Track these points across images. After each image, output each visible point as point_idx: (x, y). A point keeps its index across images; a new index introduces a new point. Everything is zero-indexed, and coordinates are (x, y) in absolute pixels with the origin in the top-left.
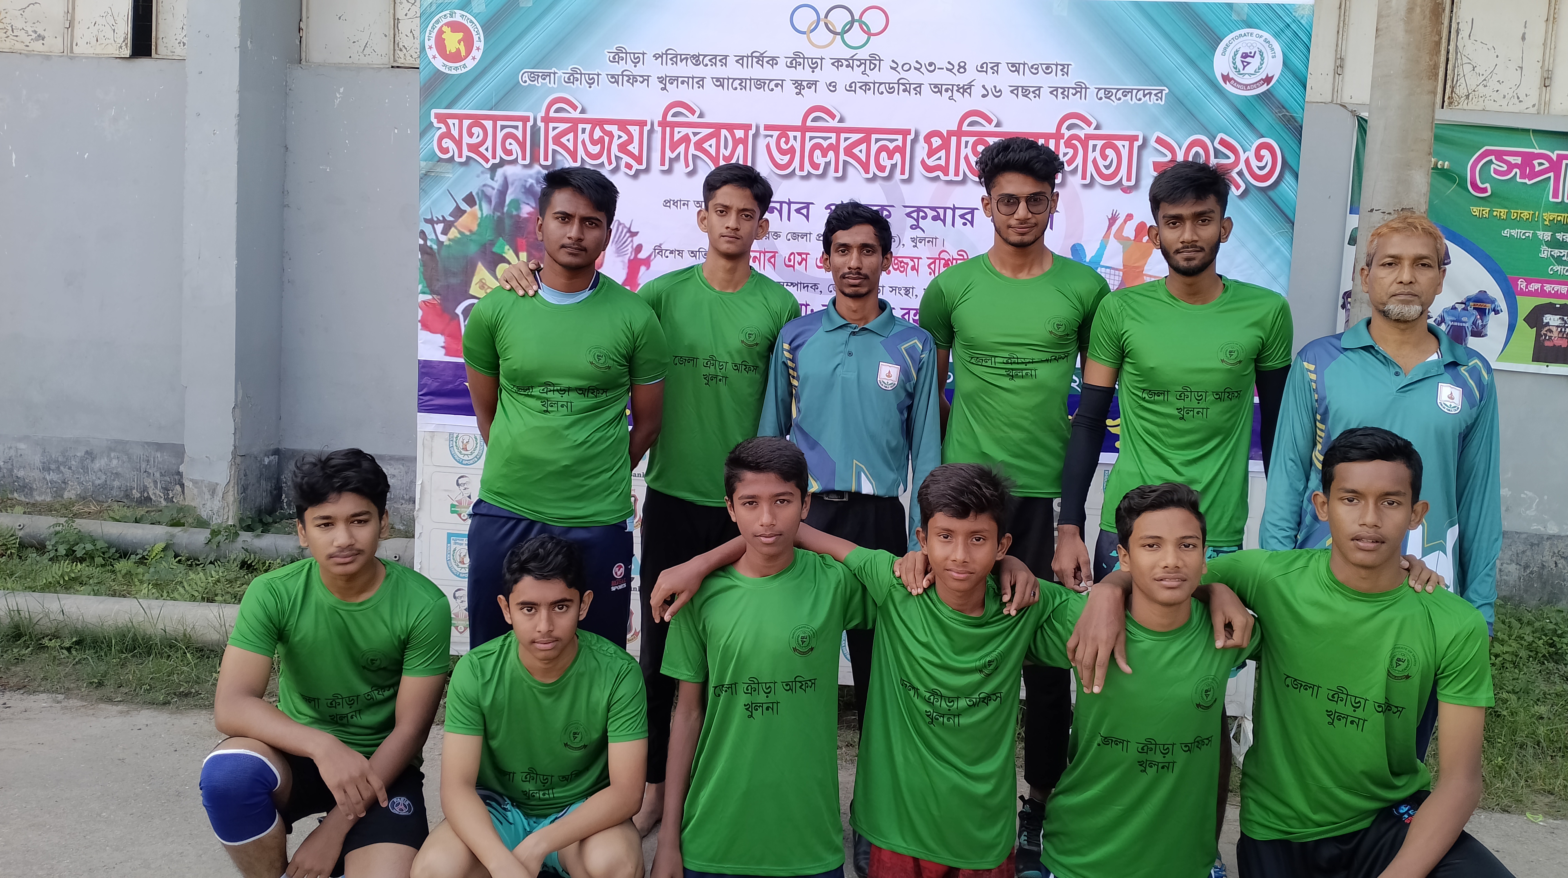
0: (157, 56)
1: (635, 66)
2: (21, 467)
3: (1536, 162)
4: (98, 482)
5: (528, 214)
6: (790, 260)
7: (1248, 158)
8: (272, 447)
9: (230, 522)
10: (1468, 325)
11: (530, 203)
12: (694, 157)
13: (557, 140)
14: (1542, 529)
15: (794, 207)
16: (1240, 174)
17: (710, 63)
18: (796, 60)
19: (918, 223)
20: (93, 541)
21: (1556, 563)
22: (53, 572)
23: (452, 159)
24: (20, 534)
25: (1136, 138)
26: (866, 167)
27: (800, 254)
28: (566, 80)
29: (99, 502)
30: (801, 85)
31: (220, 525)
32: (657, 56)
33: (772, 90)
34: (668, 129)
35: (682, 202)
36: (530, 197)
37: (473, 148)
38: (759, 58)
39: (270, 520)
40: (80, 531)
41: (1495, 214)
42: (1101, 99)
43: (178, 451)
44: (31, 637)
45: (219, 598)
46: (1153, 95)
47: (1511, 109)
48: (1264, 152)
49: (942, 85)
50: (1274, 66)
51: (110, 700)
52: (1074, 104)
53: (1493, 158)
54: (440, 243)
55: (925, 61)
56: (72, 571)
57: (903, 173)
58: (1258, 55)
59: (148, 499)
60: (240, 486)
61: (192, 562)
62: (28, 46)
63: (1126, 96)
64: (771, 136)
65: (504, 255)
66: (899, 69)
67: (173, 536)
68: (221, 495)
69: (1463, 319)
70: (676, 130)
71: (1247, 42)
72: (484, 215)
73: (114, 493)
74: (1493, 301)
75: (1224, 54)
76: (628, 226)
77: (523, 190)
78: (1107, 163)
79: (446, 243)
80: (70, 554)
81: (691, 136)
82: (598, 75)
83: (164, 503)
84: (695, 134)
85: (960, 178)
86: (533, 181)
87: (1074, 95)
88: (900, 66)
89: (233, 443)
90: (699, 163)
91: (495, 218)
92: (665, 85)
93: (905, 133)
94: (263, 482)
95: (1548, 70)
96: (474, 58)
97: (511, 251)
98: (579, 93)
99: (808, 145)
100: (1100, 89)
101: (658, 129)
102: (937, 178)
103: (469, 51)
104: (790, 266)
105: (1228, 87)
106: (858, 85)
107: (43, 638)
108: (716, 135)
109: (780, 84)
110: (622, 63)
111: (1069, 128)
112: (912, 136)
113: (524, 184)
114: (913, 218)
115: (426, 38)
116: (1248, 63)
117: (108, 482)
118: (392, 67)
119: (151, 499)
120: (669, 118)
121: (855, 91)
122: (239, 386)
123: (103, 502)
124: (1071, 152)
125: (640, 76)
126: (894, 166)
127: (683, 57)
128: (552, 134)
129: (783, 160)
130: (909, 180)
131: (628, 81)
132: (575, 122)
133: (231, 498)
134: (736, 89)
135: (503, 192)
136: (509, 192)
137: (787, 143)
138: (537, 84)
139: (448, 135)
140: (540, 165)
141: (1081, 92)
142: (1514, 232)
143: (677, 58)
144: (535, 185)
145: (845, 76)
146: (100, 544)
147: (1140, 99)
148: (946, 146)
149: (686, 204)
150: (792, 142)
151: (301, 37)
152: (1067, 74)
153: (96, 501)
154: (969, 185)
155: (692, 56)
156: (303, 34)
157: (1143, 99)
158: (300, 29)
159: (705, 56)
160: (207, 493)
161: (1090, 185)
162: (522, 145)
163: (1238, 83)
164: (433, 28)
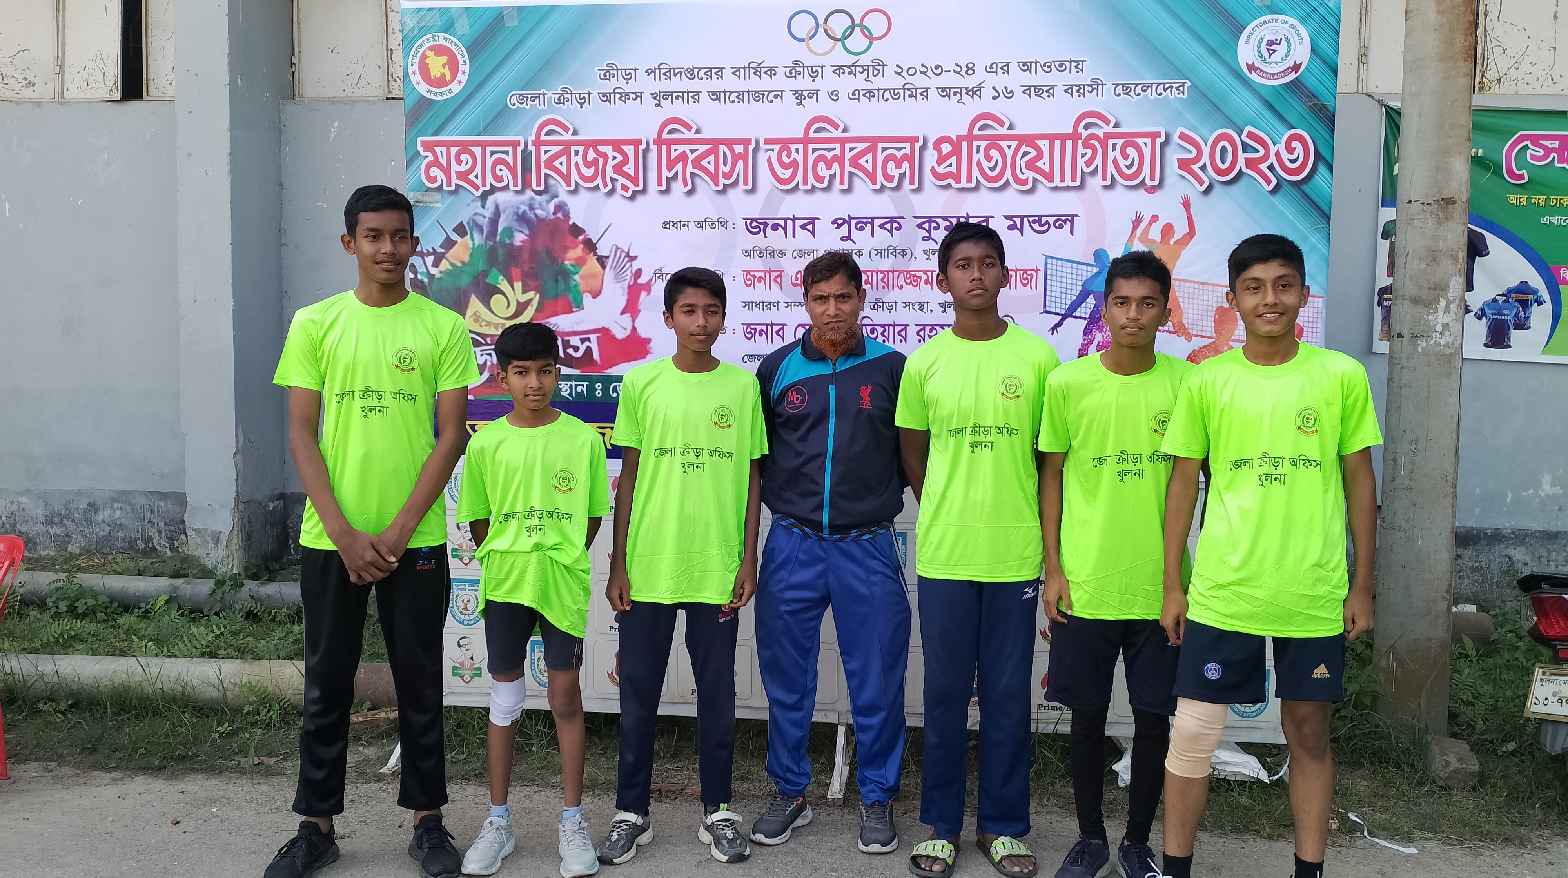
0: (149, 98)
1: (627, 83)
2: (23, 521)
4: (102, 534)
5: (521, 242)
7: (1278, 150)
8: (276, 492)
9: (235, 571)
10: (1510, 318)
11: (523, 231)
12: (693, 175)
13: (549, 164)
15: (799, 223)
16: (1271, 168)
17: (705, 77)
18: (795, 69)
19: (930, 234)
20: (95, 596)
22: (53, 631)
23: (440, 188)
24: (21, 591)
25: (1157, 135)
26: (873, 179)
28: (557, 101)
29: (104, 555)
30: (801, 95)
31: (224, 574)
32: (649, 72)
33: (772, 101)
34: (664, 147)
35: (682, 223)
36: (524, 224)
37: (463, 176)
38: (757, 69)
39: (277, 566)
40: (81, 586)
41: (1533, 201)
42: (1119, 95)
43: (181, 499)
44: (24, 701)
45: (221, 652)
46: (1174, 89)
47: (1546, 91)
48: (1295, 144)
49: (950, 88)
50: (1302, 53)
51: (103, 767)
52: (1091, 102)
53: (1528, 143)
55: (931, 64)
56: (72, 628)
57: (912, 182)
58: (1284, 42)
59: (154, 549)
60: (244, 534)
61: (196, 614)
62: (18, 94)
63: (1145, 91)
64: (773, 150)
65: (498, 286)
66: (904, 74)
67: (176, 588)
68: (225, 543)
69: (1506, 312)
70: (673, 147)
71: (1272, 28)
72: (476, 245)
73: (119, 544)
74: (1535, 292)
75: (1247, 42)
76: (627, 251)
77: (516, 217)
78: (1129, 162)
80: (72, 610)
81: (689, 153)
82: (589, 94)
83: (169, 553)
84: (692, 151)
85: (973, 185)
86: (526, 208)
87: (1090, 92)
88: (905, 71)
89: (235, 490)
90: (698, 181)
91: (488, 247)
92: (659, 101)
93: (913, 140)
94: (268, 528)
96: (460, 82)
97: (505, 281)
98: (570, 113)
99: (812, 158)
100: (1117, 85)
101: (654, 148)
102: (949, 186)
103: (454, 75)
105: (1254, 77)
106: (862, 92)
107: (38, 701)
108: (714, 151)
109: (779, 95)
110: (613, 80)
111: (1086, 127)
112: (921, 143)
113: (517, 210)
114: (924, 229)
115: (410, 63)
116: (1274, 51)
117: (112, 534)
118: (387, 98)
119: (156, 549)
120: (665, 136)
121: (858, 99)
122: (240, 431)
123: (108, 554)
124: (1089, 152)
125: (632, 93)
126: (902, 176)
127: (677, 71)
128: (543, 158)
129: (787, 174)
130: (919, 189)
131: (620, 99)
132: (568, 144)
133: (235, 547)
134: (733, 102)
135: (495, 221)
136: (501, 220)
137: (789, 156)
138: (526, 107)
139: (436, 163)
140: (533, 191)
141: (1097, 90)
142: (1554, 219)
143: (670, 72)
144: (528, 211)
145: (847, 84)
146: (102, 599)
147: (1160, 94)
148: (956, 151)
149: (686, 225)
150: (794, 155)
151: (293, 72)
152: (1082, 71)
153: (100, 553)
154: (983, 192)
155: (687, 70)
156: (296, 69)
157: (1164, 94)
158: (292, 64)
159: (700, 69)
160: (210, 542)
161: (1111, 187)
162: (513, 171)
163: (1264, 72)
164: (416, 53)
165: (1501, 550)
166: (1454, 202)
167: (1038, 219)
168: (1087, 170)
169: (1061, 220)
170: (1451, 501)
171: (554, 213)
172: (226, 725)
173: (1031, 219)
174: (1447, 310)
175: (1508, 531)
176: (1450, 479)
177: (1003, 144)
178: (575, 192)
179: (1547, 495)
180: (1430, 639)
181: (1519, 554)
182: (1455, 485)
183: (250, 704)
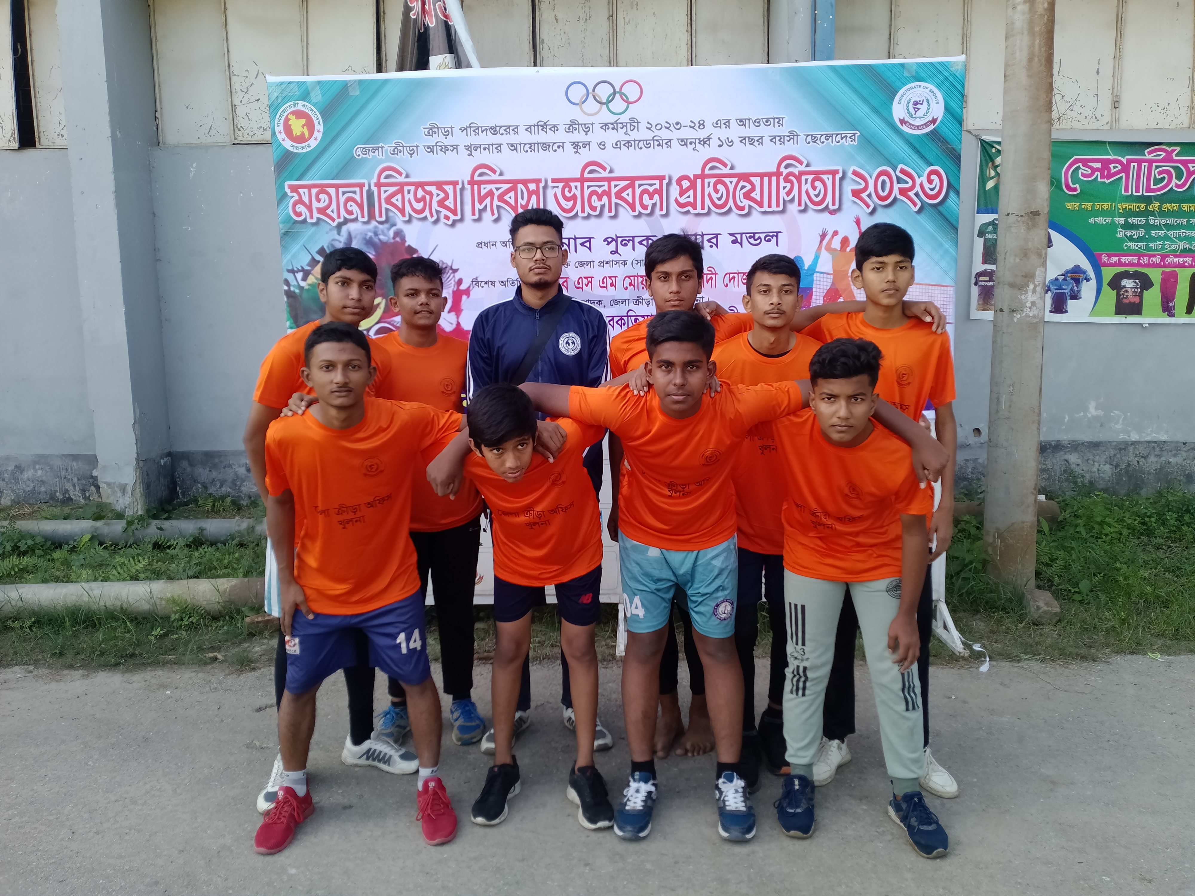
0: (41, 147)
1: (446, 138)
3: (1111, 166)
4: (27, 489)
6: (579, 283)
7: (922, 182)
8: (166, 451)
9: (140, 513)
10: (1067, 291)
11: (371, 252)
12: (498, 207)
13: (388, 200)
14: (1127, 437)
15: (579, 241)
16: (917, 195)
17: (505, 133)
18: (572, 126)
20: (33, 537)
21: (1138, 462)
22: (5, 566)
23: (304, 221)
25: (837, 172)
26: (633, 207)
27: (586, 278)
28: (392, 152)
29: (31, 505)
30: (577, 146)
31: (132, 516)
32: (462, 130)
33: (555, 151)
34: (476, 186)
35: (491, 243)
36: (371, 247)
37: (322, 211)
38: (544, 126)
39: (170, 508)
40: (21, 531)
41: (1083, 206)
42: (809, 143)
43: (92, 460)
45: (142, 575)
46: (848, 138)
47: (1091, 127)
48: (934, 177)
49: (687, 139)
50: (938, 111)
51: (71, 667)
52: (789, 148)
53: (1080, 164)
54: (301, 288)
55: (673, 121)
56: (20, 563)
57: (661, 210)
58: (925, 102)
59: (70, 499)
60: (144, 485)
61: (115, 547)
63: (827, 140)
64: (558, 187)
66: (653, 129)
67: (97, 528)
68: (130, 492)
69: (1064, 287)
70: (482, 186)
71: (917, 92)
73: (42, 496)
74: (1084, 272)
75: (899, 103)
76: (450, 265)
77: (364, 240)
78: (817, 192)
79: (306, 287)
80: (16, 549)
81: (495, 191)
82: (417, 147)
83: (82, 501)
84: (497, 189)
85: (706, 211)
86: (372, 235)
87: (789, 141)
88: (654, 126)
89: (135, 451)
90: (502, 212)
92: (471, 151)
93: (661, 178)
94: (162, 480)
95: (1117, 96)
96: (316, 139)
98: (403, 162)
99: (587, 193)
100: (808, 136)
101: (468, 187)
102: (688, 212)
103: (311, 133)
104: (579, 288)
105: (905, 128)
106: (622, 143)
107: (7, 621)
108: (514, 189)
109: (561, 146)
110: (435, 136)
111: (786, 167)
112: (667, 181)
113: (365, 236)
115: (276, 125)
116: (919, 109)
117: (36, 489)
118: (234, 144)
119: (72, 499)
120: (476, 178)
121: (620, 148)
122: (136, 405)
123: (33, 504)
125: (451, 146)
126: (654, 205)
127: (483, 128)
128: (384, 196)
129: (568, 205)
130: (667, 215)
131: (441, 150)
132: (402, 185)
133: (138, 494)
134: (527, 151)
135: (348, 244)
136: (353, 244)
137: (570, 191)
138: (369, 157)
139: (300, 201)
140: (377, 221)
141: (793, 139)
142: (1098, 220)
143: (478, 130)
144: (373, 237)
145: (611, 137)
146: (39, 540)
147: (838, 142)
148: (693, 186)
149: (494, 244)
150: (574, 190)
151: (157, 125)
152: (782, 125)
153: (28, 504)
154: (713, 216)
155: (491, 128)
156: (159, 121)
157: (841, 141)
158: (156, 118)
159: (501, 127)
160: (119, 492)
161: (804, 211)
162: (361, 206)
163: (911, 125)
164: (281, 116)
165: (1061, 456)
166: (1039, 214)
167: (753, 236)
168: (787, 199)
169: (769, 236)
170: (1037, 425)
171: (394, 238)
172: (159, 630)
173: (748, 235)
174: (1034, 291)
175: (1066, 442)
176: (1036, 410)
177: (727, 180)
178: (409, 221)
179: (1092, 416)
180: (1023, 522)
181: (1073, 458)
182: (1039, 414)
183: (175, 613)
